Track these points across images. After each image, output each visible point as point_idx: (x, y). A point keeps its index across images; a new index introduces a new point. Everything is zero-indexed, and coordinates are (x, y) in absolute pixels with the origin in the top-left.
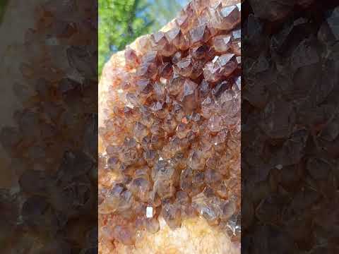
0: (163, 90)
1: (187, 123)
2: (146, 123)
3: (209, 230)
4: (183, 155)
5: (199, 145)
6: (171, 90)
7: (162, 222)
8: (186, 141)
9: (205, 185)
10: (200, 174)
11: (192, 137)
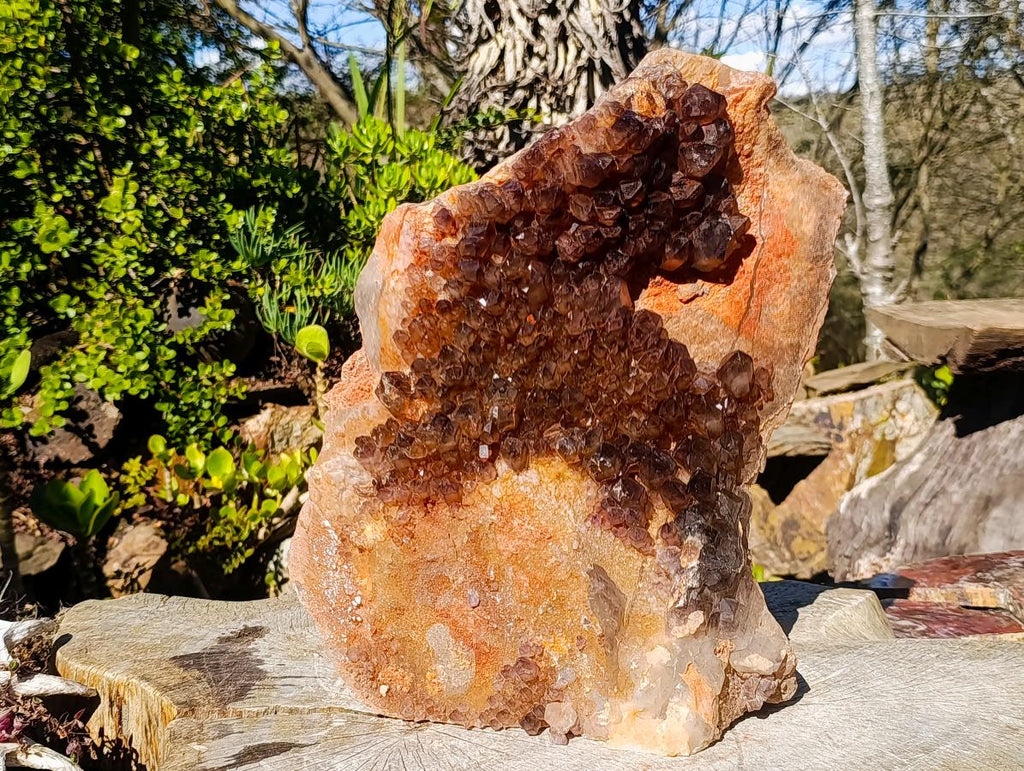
0: (497, 274)
1: (534, 322)
2: (475, 324)
3: (569, 473)
4: (528, 370)
5: (553, 354)
6: (509, 273)
7: (502, 466)
8: (532, 350)
9: (561, 411)
10: (555, 395)
11: (542, 344)
